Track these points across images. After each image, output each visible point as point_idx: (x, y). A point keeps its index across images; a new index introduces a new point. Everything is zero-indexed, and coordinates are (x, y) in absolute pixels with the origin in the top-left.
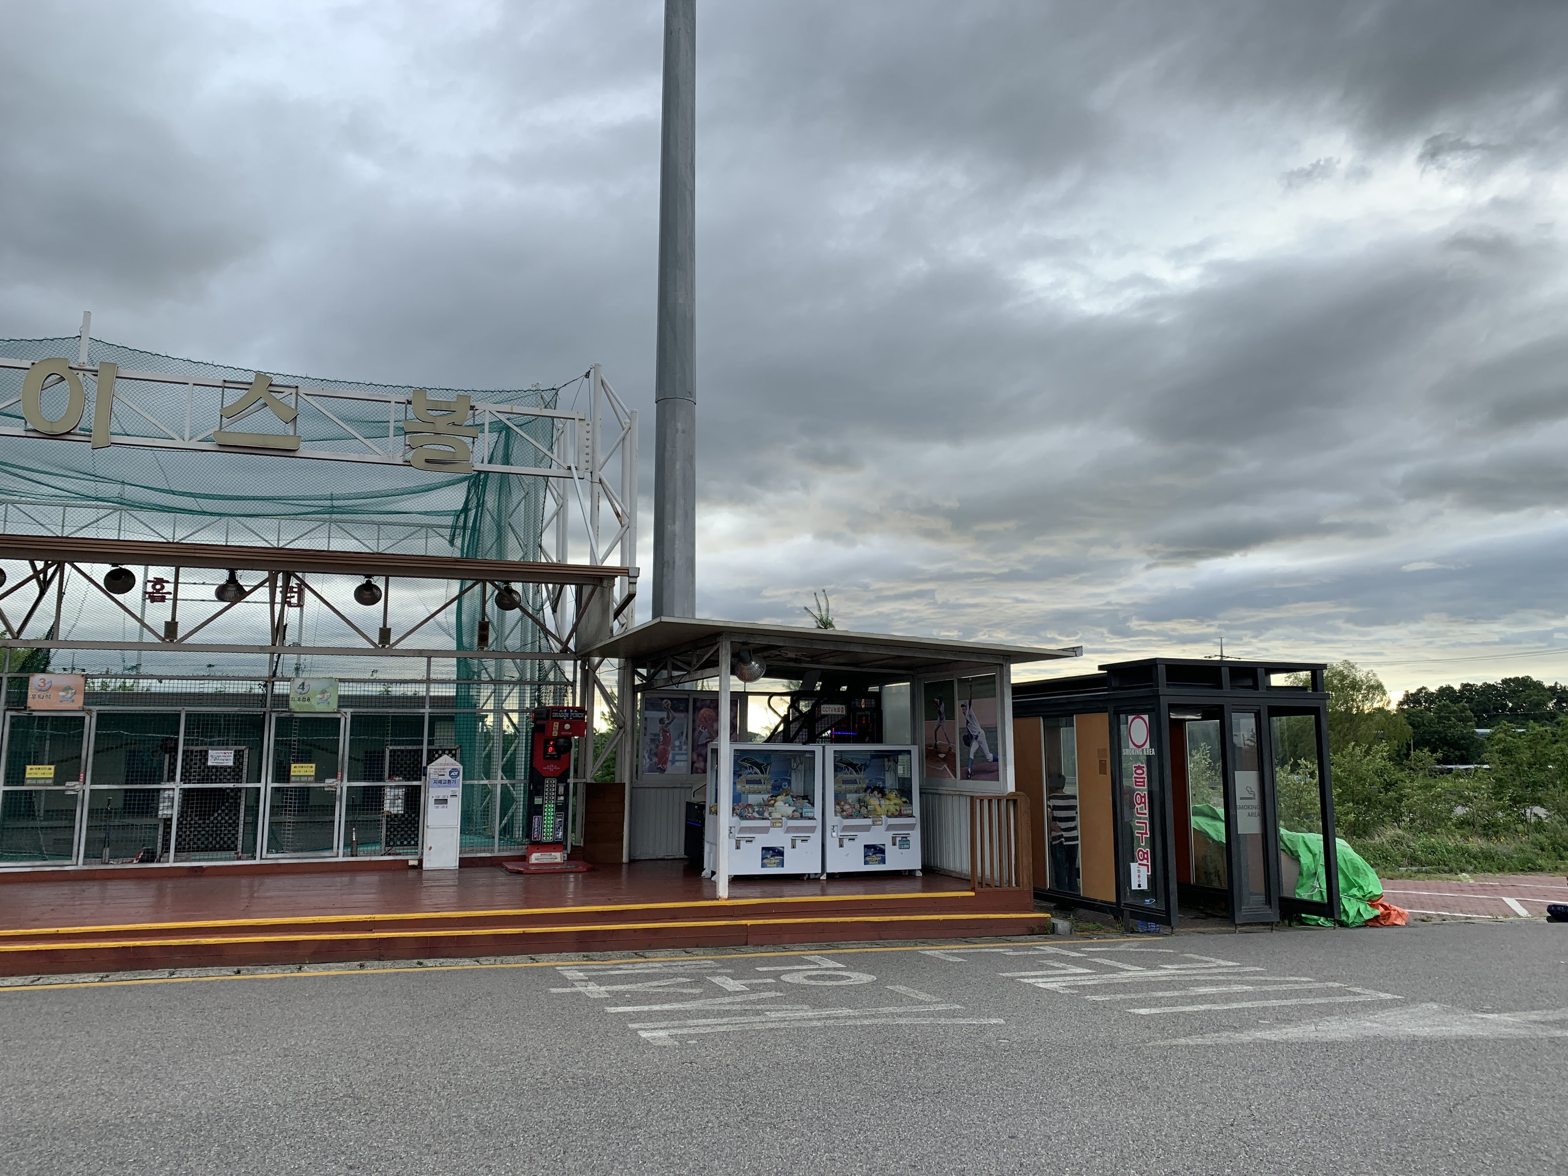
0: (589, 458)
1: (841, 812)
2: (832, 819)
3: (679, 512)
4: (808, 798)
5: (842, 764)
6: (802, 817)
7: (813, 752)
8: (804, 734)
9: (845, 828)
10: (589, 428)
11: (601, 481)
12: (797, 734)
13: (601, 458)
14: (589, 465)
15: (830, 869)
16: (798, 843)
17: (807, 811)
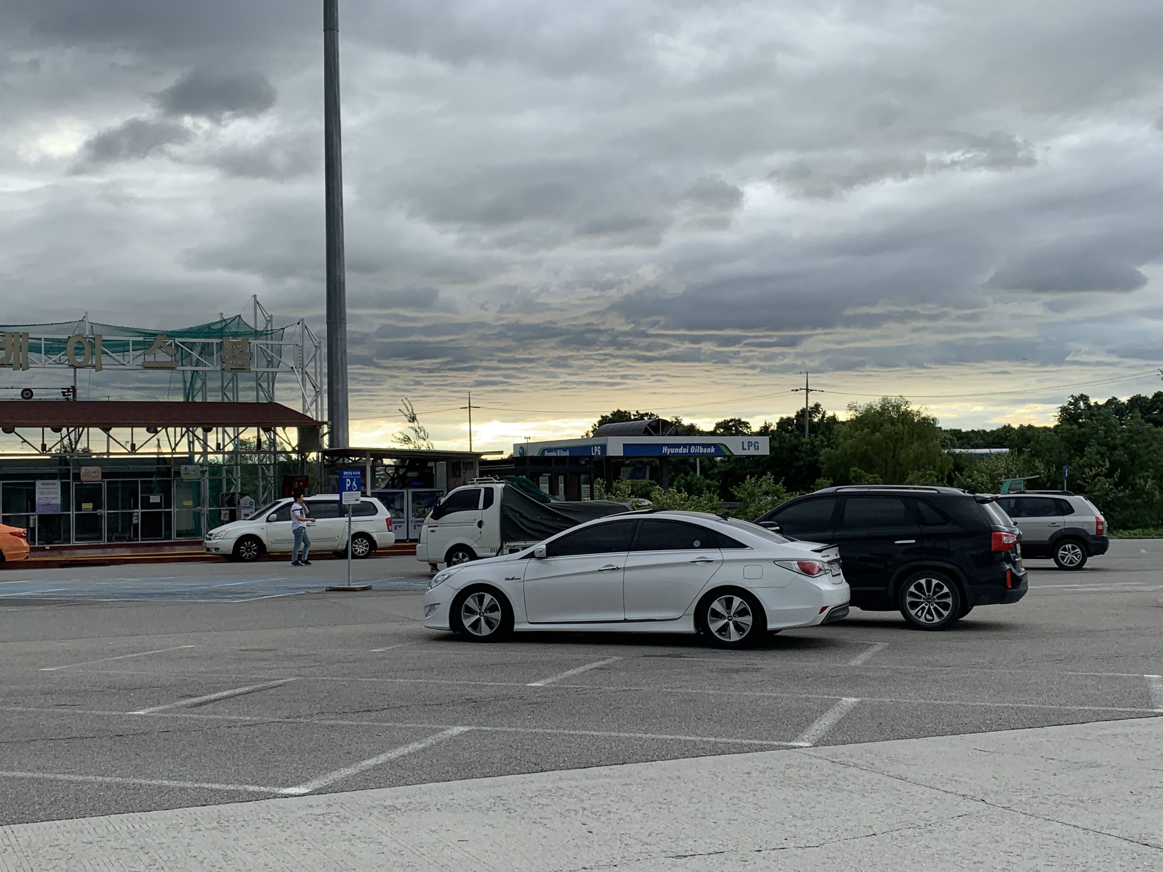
0: (300, 362)
1: (415, 516)
2: (411, 518)
3: (340, 379)
4: (402, 510)
5: (416, 497)
6: (399, 518)
7: (403, 493)
8: (400, 485)
9: (416, 522)
10: (300, 348)
11: (306, 373)
12: (398, 483)
13: (306, 363)
14: (301, 366)
15: (410, 538)
16: (398, 528)
17: (401, 514)
